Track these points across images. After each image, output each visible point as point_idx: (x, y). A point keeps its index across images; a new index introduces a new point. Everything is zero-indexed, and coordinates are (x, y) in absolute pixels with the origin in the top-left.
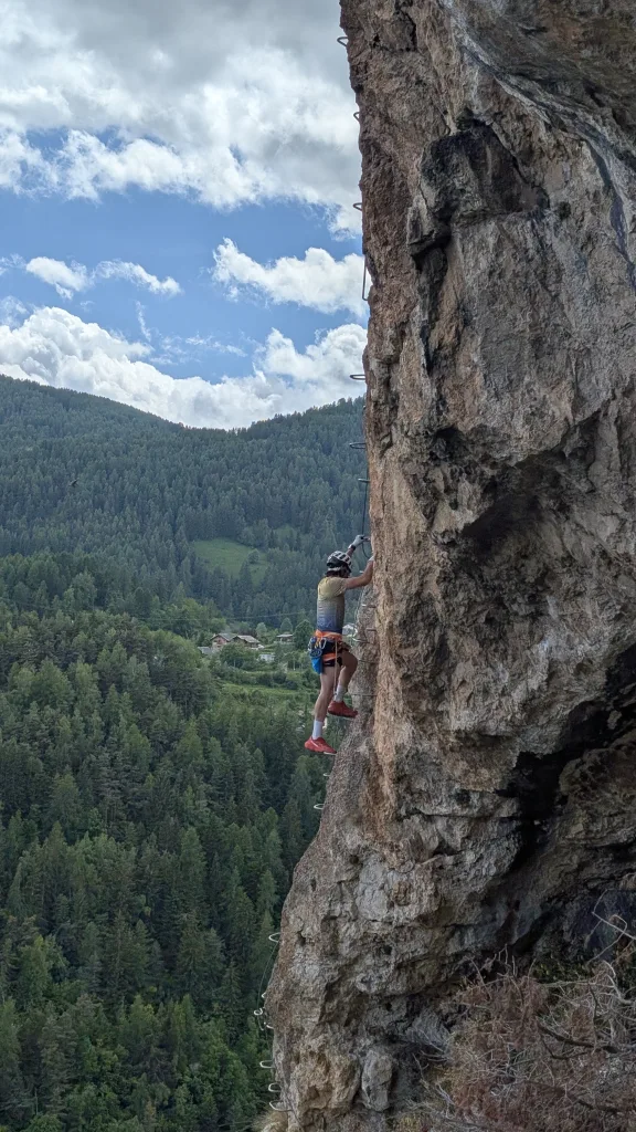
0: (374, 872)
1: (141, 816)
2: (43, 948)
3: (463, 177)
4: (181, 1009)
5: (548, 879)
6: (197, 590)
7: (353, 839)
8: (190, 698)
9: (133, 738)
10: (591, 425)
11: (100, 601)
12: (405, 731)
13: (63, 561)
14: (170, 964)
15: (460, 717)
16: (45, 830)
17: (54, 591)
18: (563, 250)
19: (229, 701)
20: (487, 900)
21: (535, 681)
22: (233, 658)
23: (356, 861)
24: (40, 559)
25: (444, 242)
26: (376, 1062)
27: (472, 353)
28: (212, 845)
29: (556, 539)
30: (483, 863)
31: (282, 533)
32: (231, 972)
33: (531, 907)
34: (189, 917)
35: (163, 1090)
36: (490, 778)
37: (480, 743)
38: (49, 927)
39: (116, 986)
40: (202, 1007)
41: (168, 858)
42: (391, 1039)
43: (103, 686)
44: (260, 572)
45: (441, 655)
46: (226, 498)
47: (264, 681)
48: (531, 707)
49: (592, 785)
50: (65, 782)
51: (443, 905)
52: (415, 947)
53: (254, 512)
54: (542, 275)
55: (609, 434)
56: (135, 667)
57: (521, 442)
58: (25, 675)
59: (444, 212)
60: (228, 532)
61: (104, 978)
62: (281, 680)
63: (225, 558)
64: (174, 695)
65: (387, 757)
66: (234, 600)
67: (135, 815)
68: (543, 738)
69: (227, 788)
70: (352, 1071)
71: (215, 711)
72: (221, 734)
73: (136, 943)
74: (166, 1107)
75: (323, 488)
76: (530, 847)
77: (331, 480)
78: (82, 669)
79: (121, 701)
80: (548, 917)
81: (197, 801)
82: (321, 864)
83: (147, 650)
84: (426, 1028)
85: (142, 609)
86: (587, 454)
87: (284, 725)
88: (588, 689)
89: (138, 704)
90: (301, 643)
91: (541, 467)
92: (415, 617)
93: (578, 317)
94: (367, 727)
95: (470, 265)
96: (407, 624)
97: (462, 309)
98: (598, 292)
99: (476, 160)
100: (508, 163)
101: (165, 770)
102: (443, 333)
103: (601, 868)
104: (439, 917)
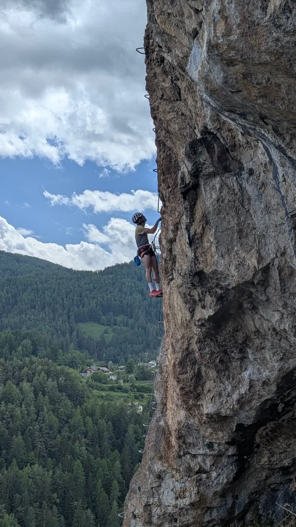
0: (168, 482)
1: (55, 455)
2: (8, 520)
3: (204, 157)
5: (251, 484)
6: (80, 347)
7: (158, 467)
8: (77, 398)
9: (50, 417)
10: (266, 270)
11: (34, 353)
12: (182, 413)
13: (17, 334)
15: (208, 408)
16: (9, 463)
17: (12, 348)
18: (251, 190)
19: (95, 399)
20: (223, 495)
21: (243, 390)
22: (97, 378)
23: (160, 477)
24: (6, 333)
25: (196, 187)
27: (210, 237)
28: (88, 469)
29: (251, 322)
30: (220, 477)
31: (119, 319)
33: (244, 498)
34: (78, 504)
36: (223, 436)
37: (217, 419)
38: (11, 510)
41: (67, 475)
43: (36, 393)
44: (110, 337)
45: (198, 377)
46: (93, 303)
47: (112, 389)
48: (242, 402)
49: (271, 439)
50: (18, 439)
51: (202, 498)
52: (189, 518)
53: (106, 309)
54: (241, 202)
55: (275, 274)
56: (51, 384)
57: (234, 278)
59: (195, 173)
60: (95, 319)
62: (120, 388)
63: (93, 331)
64: (70, 397)
65: (173, 426)
66: (98, 351)
67: (51, 455)
68: (248, 416)
69: (95, 441)
71: (88, 404)
72: (92, 415)
73: (53, 516)
75: (139, 297)
76: (242, 468)
78: (26, 385)
79: (44, 400)
80: (252, 502)
81: (81, 448)
82: (142, 479)
83: (57, 376)
85: (54, 356)
86: (265, 283)
87: (122, 410)
88: (268, 393)
89: (52, 401)
90: (129, 371)
91: (244, 289)
92: (186, 360)
93: (259, 220)
94: (163, 413)
95: (208, 197)
96: (182, 363)
97: (205, 217)
98: (268, 209)
99: (210, 149)
100: (225, 151)
101: (65, 433)
102: (196, 228)
103: (276, 478)
104: (200, 504)
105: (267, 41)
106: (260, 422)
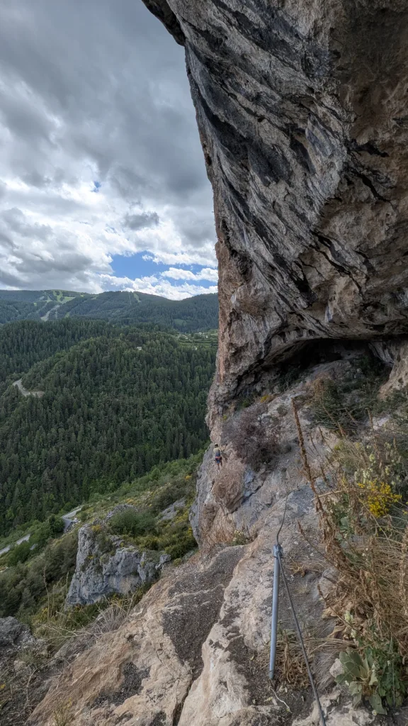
0: (220, 387)
1: (168, 364)
2: (154, 385)
3: (233, 316)
4: (176, 393)
5: (241, 388)
6: (175, 327)
7: (218, 384)
8: (175, 345)
9: (166, 351)
10: (247, 344)
11: (159, 330)
12: (224, 372)
13: (153, 323)
14: (174, 387)
15: (231, 371)
16: (153, 367)
17: (152, 328)
18: (244, 325)
19: (181, 346)
20: (234, 391)
21: (240, 368)
22: (181, 338)
23: (218, 386)
24: (150, 323)
25: (231, 323)
26: (221, 408)
27: (234, 335)
28: (179, 368)
29: (243, 354)
30: (233, 386)
31: (188, 317)
32: (183, 388)
33: (239, 391)
34: (176, 379)
35: (174, 405)
36: (235, 377)
37: (234, 374)
38: (155, 381)
39: (166, 390)
40: (179, 393)
41: (173, 370)
42: (222, 406)
43: (161, 344)
44: (185, 324)
45: (229, 365)
46: (179, 312)
47: (187, 342)
48: (240, 370)
49: (246, 378)
50: (156, 359)
51: (229, 391)
52: (226, 396)
53: (184, 314)
54: (242, 327)
55: (249, 345)
56: (166, 341)
57: (240, 345)
58: (149, 342)
59: (231, 320)
60: (180, 318)
61: (164, 388)
62: (189, 342)
63: (179, 322)
64: (172, 345)
65: (222, 375)
66: (181, 329)
67: (167, 364)
68: (241, 374)
69: (182, 359)
70: (218, 410)
71: (179, 347)
72: (180, 351)
73: (168, 383)
74: (174, 408)
75: (195, 310)
76: (239, 384)
77: (196, 308)
78: (157, 341)
79: (164, 346)
80: (241, 392)
81: (177, 361)
82: (214, 386)
83: (168, 338)
84: (226, 404)
85: (166, 331)
86: (247, 347)
87: (190, 349)
88: (246, 369)
89: (167, 346)
90: (192, 336)
91: (242, 347)
92: (226, 360)
93: (246, 331)
94: (219, 370)
95: (234, 326)
96: (225, 361)
97: (233, 330)
98: (248, 330)
99: (234, 314)
100: (238, 314)
101: (171, 357)
102: (231, 332)
103: (247, 386)
104: (229, 393)
105: (250, 300)
106: (243, 375)
